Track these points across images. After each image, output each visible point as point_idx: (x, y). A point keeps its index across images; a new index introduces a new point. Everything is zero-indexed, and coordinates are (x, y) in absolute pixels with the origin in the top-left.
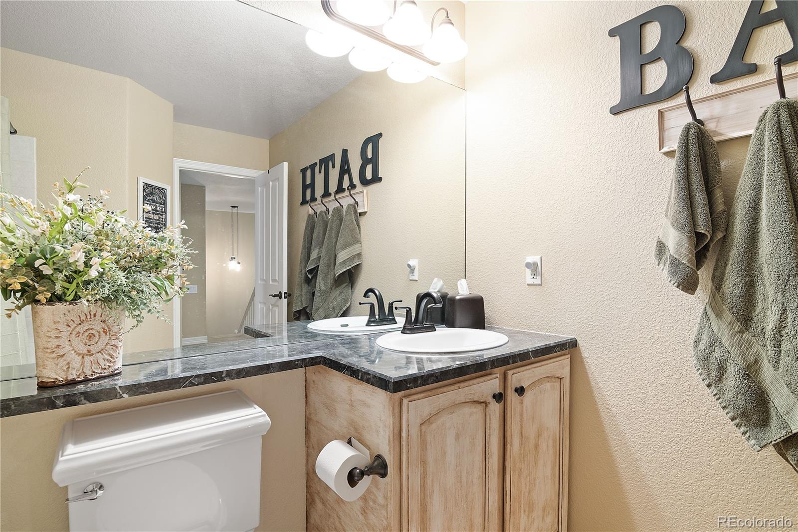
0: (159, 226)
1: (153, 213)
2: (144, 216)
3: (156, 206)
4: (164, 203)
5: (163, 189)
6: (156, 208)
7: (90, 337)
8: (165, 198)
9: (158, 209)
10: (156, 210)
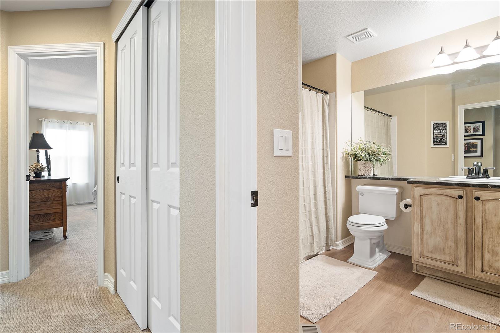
0: (443, 139)
1: (439, 134)
2: (434, 136)
3: (441, 131)
4: (446, 129)
5: (445, 123)
6: (441, 132)
7: (366, 168)
8: (446, 126)
9: (442, 132)
10: (441, 133)
